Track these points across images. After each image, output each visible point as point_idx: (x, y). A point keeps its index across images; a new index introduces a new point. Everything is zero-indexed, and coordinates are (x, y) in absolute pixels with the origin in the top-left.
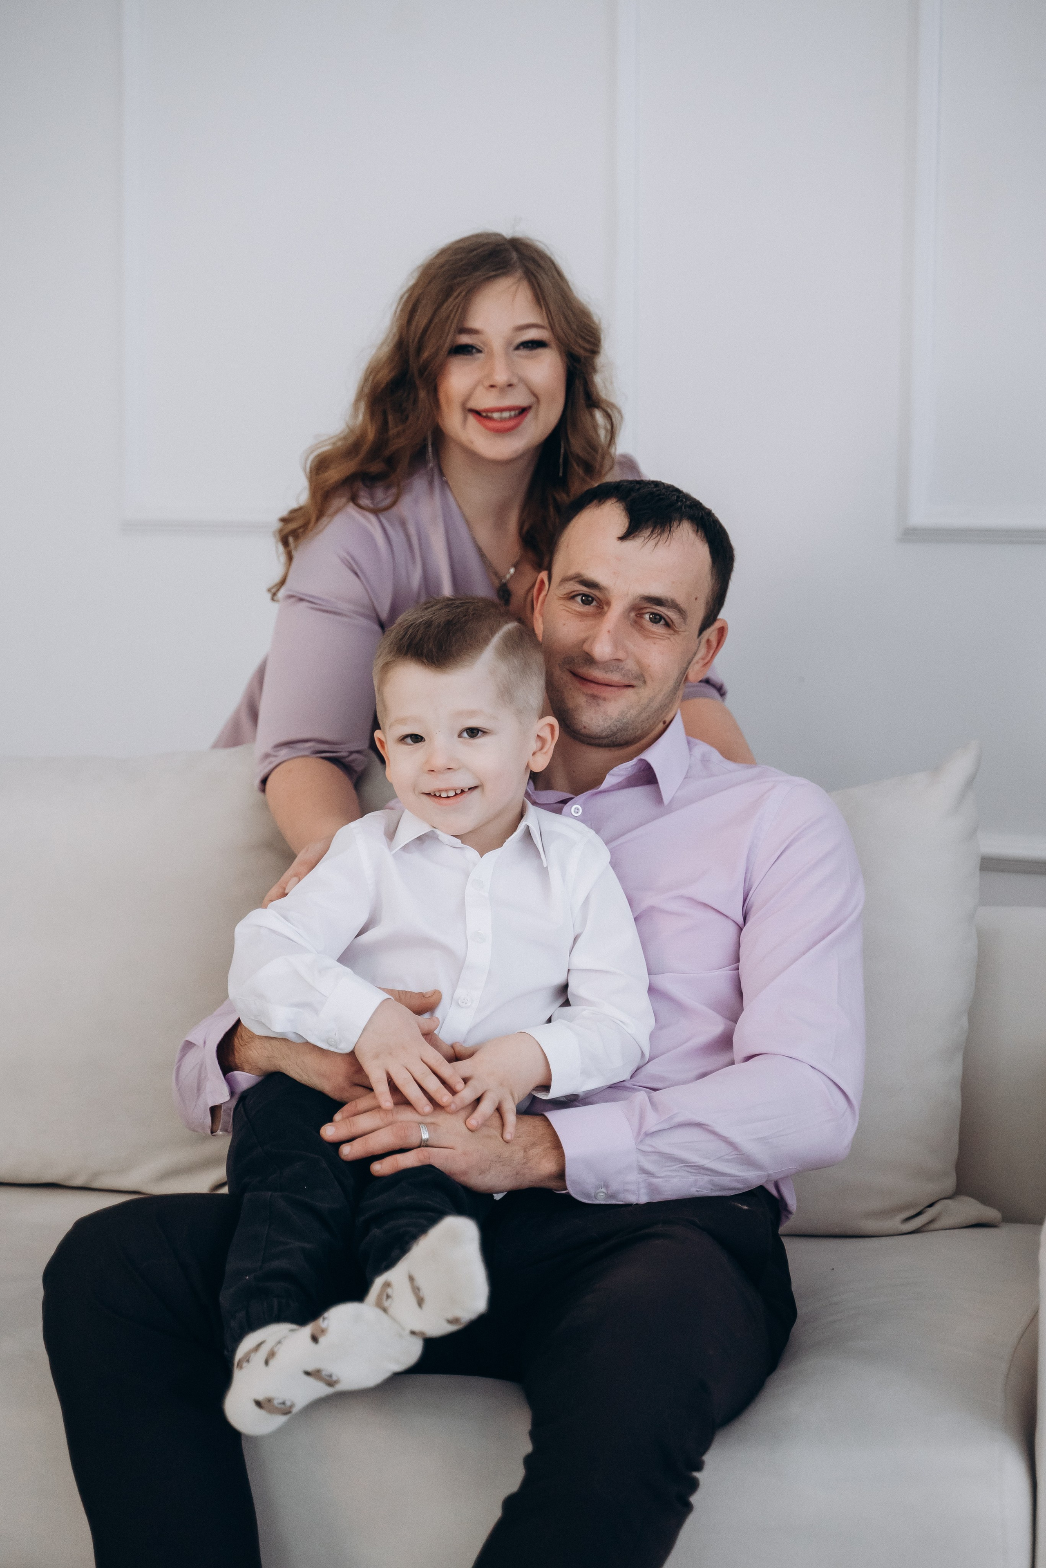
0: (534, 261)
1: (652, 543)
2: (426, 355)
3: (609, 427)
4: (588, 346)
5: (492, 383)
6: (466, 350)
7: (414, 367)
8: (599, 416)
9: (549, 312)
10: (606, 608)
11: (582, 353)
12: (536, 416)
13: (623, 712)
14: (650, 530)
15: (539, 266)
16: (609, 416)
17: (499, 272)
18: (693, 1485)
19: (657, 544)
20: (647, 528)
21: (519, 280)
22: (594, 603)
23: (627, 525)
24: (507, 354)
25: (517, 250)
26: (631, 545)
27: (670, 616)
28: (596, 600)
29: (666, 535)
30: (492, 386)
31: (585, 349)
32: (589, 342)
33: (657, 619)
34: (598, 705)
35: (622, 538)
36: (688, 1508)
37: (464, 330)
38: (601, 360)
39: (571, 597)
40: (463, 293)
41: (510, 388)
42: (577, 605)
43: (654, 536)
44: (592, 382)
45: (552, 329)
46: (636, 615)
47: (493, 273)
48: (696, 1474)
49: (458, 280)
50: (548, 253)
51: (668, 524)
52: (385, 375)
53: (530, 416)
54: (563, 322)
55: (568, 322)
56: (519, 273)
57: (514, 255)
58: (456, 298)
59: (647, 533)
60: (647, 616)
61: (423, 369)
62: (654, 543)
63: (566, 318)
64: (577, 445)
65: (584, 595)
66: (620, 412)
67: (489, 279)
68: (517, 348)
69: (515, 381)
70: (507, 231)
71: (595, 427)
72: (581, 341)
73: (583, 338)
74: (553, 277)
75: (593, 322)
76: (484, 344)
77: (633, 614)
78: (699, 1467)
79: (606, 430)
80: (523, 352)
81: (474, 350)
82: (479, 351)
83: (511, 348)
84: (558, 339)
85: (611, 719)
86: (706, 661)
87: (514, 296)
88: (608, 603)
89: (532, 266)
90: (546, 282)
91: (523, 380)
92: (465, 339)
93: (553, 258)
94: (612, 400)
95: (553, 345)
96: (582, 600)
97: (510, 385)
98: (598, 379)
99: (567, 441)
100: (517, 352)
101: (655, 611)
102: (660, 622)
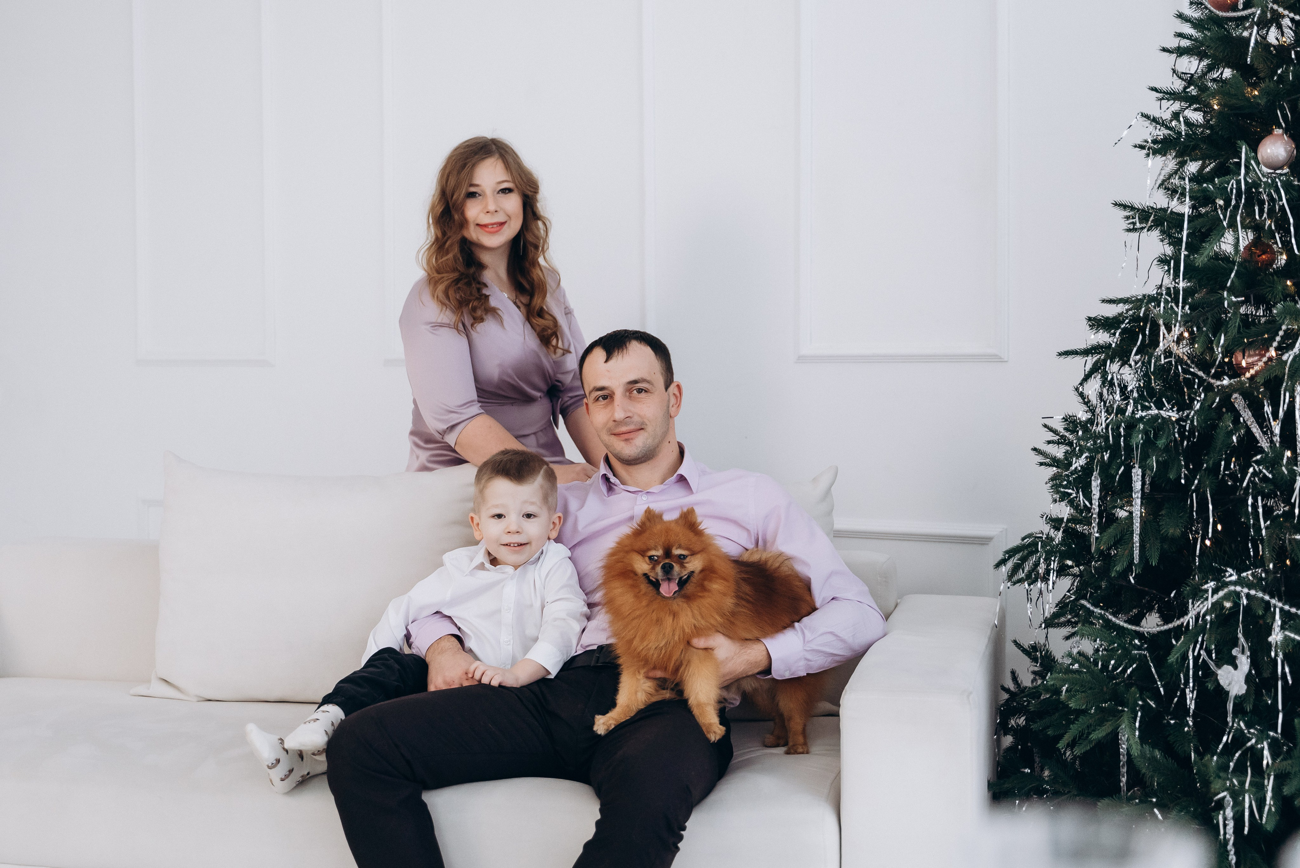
0: (503, 149)
2: (454, 197)
3: (545, 229)
4: (532, 190)
5: (488, 211)
6: (472, 195)
7: (451, 205)
8: (540, 223)
9: (512, 174)
10: (614, 397)
11: (530, 193)
12: (509, 226)
13: (644, 442)
15: (506, 151)
16: (544, 224)
17: (487, 155)
18: (681, 838)
19: (624, 357)
21: (498, 158)
22: (608, 397)
23: (606, 356)
24: (494, 195)
25: (495, 144)
26: (612, 363)
27: (646, 388)
28: (607, 395)
29: (626, 351)
30: (488, 212)
31: (531, 191)
32: (533, 188)
33: (640, 391)
34: (630, 443)
36: (678, 849)
37: (472, 185)
38: (540, 196)
39: (597, 399)
40: (471, 166)
41: (496, 213)
43: (621, 354)
44: (536, 206)
45: (514, 182)
47: (484, 156)
48: (682, 832)
49: (468, 160)
50: (510, 145)
51: (624, 346)
52: (439, 209)
53: (506, 225)
54: (519, 179)
55: (522, 178)
56: (497, 156)
57: (494, 147)
58: (467, 168)
60: (634, 391)
61: (454, 205)
63: (520, 176)
64: (530, 238)
65: (601, 396)
66: (550, 223)
67: (483, 159)
68: (498, 193)
69: (498, 209)
70: (489, 135)
71: (538, 229)
72: (528, 187)
73: (530, 186)
74: (513, 156)
75: (534, 177)
76: (482, 191)
77: (628, 394)
78: (684, 829)
79: (544, 230)
80: (501, 195)
81: (477, 195)
82: (480, 195)
83: (495, 193)
84: (517, 187)
87: (495, 167)
88: (613, 394)
89: (503, 152)
90: (510, 160)
91: (501, 209)
92: (472, 189)
93: (513, 148)
94: (546, 215)
95: (516, 190)
97: (496, 211)
98: (539, 205)
99: (524, 235)
100: (499, 195)
101: (637, 388)
102: (642, 392)
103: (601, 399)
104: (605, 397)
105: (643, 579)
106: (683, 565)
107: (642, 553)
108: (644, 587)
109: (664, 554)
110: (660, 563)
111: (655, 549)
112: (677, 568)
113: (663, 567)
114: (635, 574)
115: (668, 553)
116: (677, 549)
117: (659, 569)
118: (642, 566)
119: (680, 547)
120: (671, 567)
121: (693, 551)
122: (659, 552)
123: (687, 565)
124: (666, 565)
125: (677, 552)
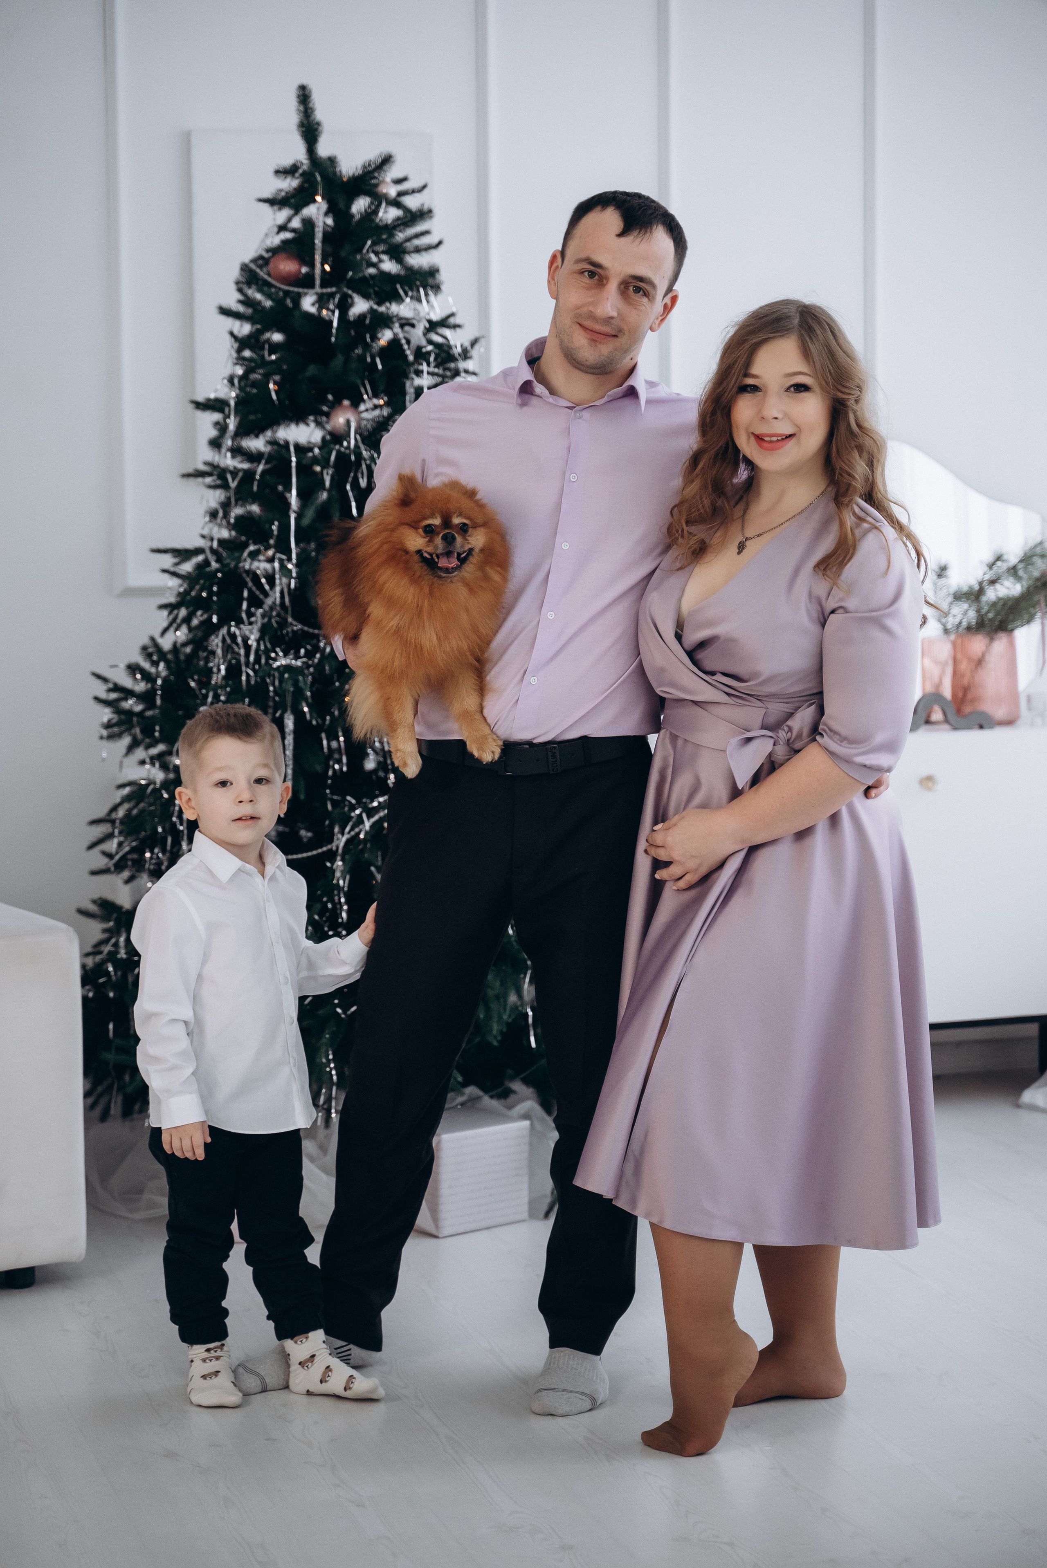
1: (639, 240)
10: (605, 282)
13: (611, 352)
14: (638, 231)
19: (642, 240)
20: (636, 229)
22: (597, 277)
23: (622, 227)
26: (624, 240)
27: (647, 289)
28: (598, 275)
29: (648, 234)
33: (638, 290)
34: (596, 346)
35: (620, 235)
39: (582, 272)
42: (586, 279)
43: (640, 235)
46: (625, 287)
51: (649, 228)
59: (636, 233)
60: (631, 288)
62: (640, 240)
65: (589, 271)
77: (622, 286)
85: (603, 356)
86: (663, 318)
88: (607, 278)
96: (589, 275)
101: (638, 285)
102: (639, 292)
103: (586, 274)
104: (592, 274)
105: (416, 558)
106: (465, 538)
107: (414, 525)
108: (418, 567)
109: (442, 524)
110: (440, 533)
111: (432, 516)
112: (459, 540)
113: (445, 538)
114: (406, 552)
115: (446, 523)
116: (457, 516)
117: (438, 540)
118: (415, 541)
119: (460, 515)
120: (454, 538)
121: (476, 523)
122: (437, 521)
123: (469, 538)
124: (448, 535)
125: (456, 520)
